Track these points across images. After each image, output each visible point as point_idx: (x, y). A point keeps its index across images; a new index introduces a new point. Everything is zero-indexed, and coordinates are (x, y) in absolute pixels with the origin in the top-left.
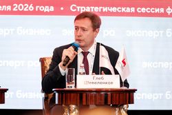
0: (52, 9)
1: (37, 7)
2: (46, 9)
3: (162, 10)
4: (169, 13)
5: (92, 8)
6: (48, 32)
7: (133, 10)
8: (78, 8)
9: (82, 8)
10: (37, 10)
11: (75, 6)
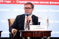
0: (10, 2)
1: (5, 1)
2: (8, 2)
3: (48, 3)
4: (50, 3)
5: (24, 2)
6: (9, 10)
7: (38, 2)
8: (19, 1)
9: (21, 1)
10: (5, 2)
11: (18, 1)
